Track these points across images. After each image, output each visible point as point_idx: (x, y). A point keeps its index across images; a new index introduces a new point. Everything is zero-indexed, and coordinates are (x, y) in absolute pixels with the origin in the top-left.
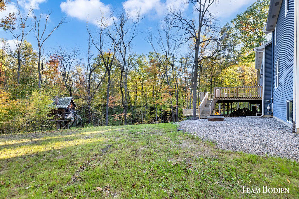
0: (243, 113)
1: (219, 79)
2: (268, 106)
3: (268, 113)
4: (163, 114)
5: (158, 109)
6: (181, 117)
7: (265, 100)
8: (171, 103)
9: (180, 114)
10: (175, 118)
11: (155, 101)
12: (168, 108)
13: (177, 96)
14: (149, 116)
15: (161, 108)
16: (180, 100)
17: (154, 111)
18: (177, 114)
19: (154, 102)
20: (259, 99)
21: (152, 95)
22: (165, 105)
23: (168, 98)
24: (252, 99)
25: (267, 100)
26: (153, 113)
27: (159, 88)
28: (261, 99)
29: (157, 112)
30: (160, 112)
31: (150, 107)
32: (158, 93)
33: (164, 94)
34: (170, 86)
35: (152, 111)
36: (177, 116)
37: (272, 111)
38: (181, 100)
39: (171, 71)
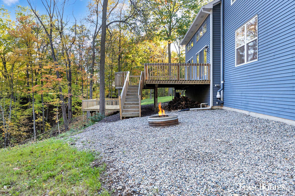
0: (182, 105)
1: (130, 57)
2: (218, 93)
3: (217, 103)
4: (46, 108)
5: (37, 101)
6: (76, 111)
7: (213, 84)
8: (61, 90)
9: (73, 106)
10: (67, 112)
11: (30, 88)
12: (55, 100)
13: (70, 79)
14: (18, 114)
15: (42, 98)
16: (73, 85)
17: (28, 104)
18: (69, 107)
19: (29, 90)
20: (206, 83)
21: (25, 78)
22: (49, 93)
23: (55, 83)
24: (198, 83)
25: (216, 84)
26: (26, 108)
27: (38, 67)
28: (208, 83)
29: (35, 105)
30: (40, 105)
31: (21, 98)
32: (37, 74)
33: (47, 76)
34: (57, 63)
35: (26, 105)
36: (70, 110)
37: (222, 100)
38: (76, 86)
39: (58, 42)
